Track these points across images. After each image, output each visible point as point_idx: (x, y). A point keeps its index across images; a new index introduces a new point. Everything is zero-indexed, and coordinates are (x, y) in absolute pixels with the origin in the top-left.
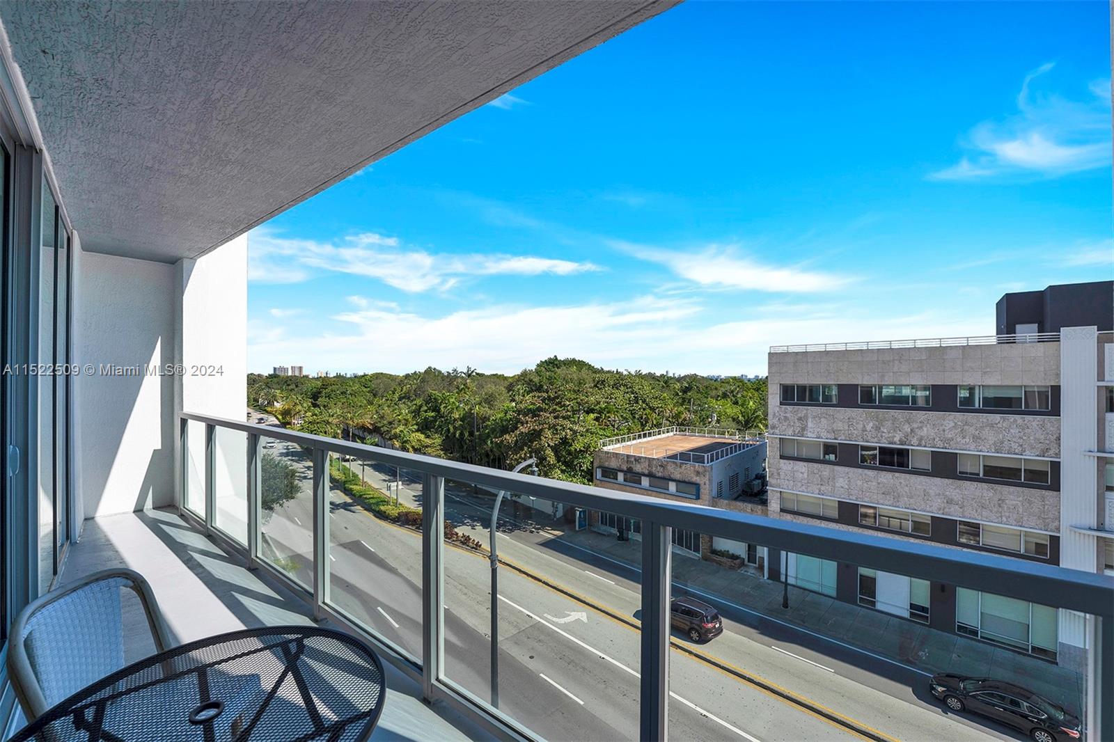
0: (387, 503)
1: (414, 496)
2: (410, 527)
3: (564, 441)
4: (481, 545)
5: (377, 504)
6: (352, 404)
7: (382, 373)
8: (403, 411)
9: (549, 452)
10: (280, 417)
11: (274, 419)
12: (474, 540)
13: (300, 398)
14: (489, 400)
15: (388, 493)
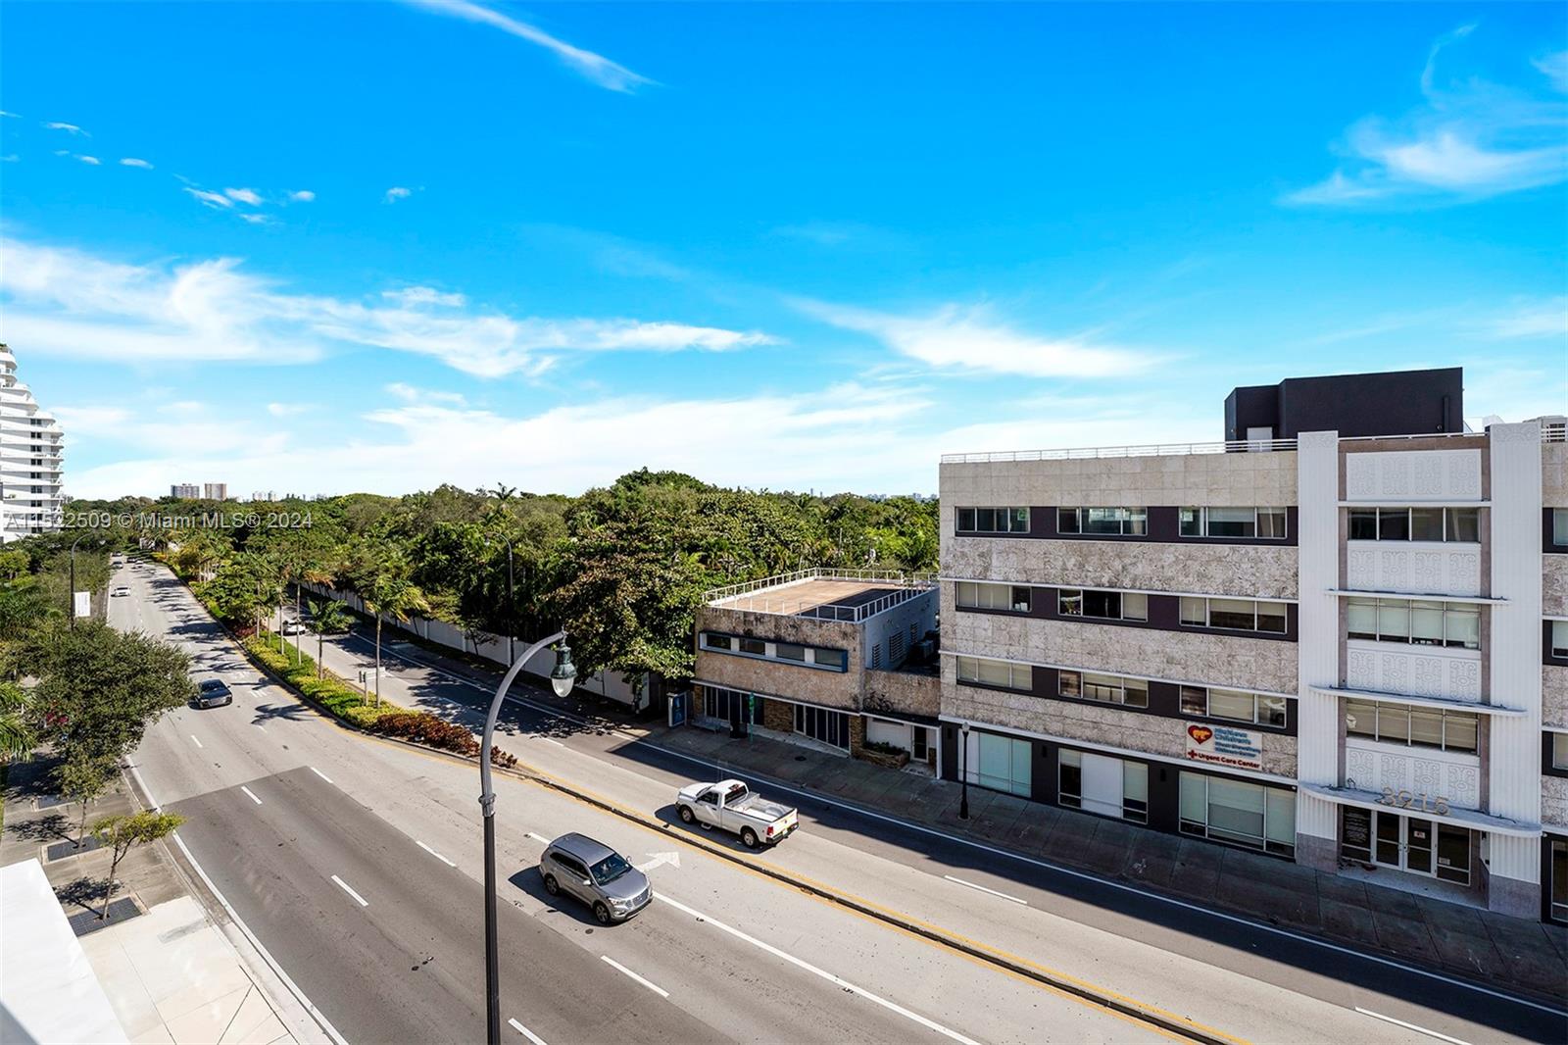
0: (362, 702)
1: (410, 688)
2: (398, 739)
3: (653, 596)
4: (515, 761)
5: (342, 704)
6: (308, 545)
7: (365, 495)
8: (394, 555)
9: (629, 613)
10: (178, 568)
11: (168, 571)
12: (504, 754)
13: (212, 537)
14: (536, 534)
15: (362, 686)
